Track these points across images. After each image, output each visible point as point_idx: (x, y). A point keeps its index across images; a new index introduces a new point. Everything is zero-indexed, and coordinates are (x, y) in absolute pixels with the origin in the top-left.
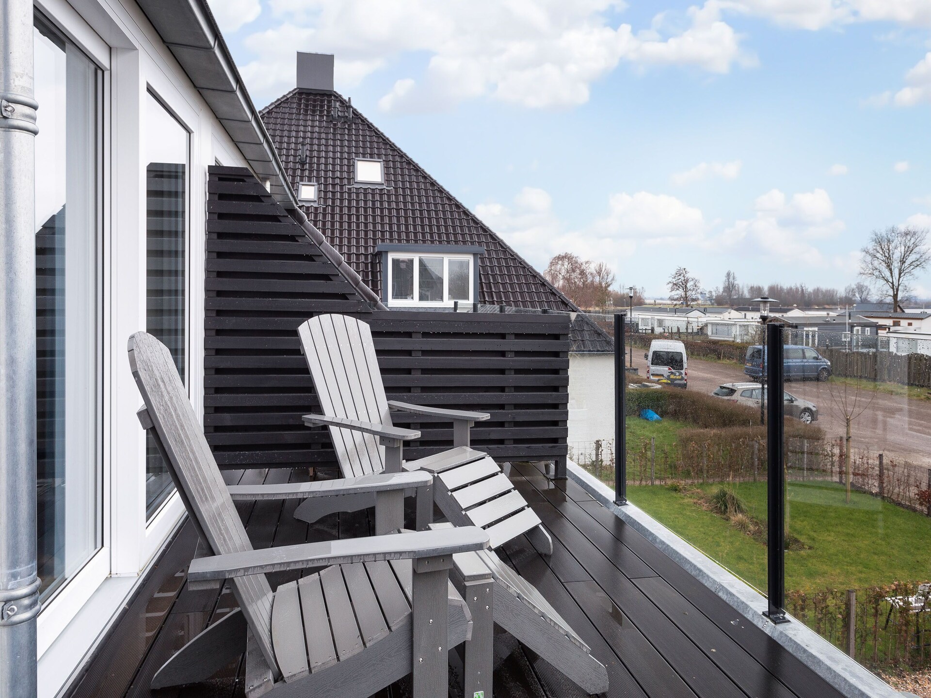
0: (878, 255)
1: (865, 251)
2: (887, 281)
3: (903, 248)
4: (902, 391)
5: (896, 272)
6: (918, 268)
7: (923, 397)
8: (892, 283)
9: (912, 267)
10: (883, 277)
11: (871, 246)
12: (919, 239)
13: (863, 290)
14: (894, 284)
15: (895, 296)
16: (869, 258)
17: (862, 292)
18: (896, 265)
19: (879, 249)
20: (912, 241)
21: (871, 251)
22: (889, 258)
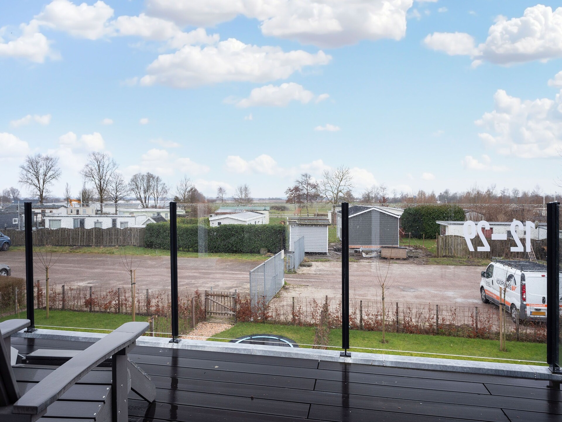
0: (31, 170)
1: (22, 167)
2: (36, 186)
3: (45, 167)
4: (55, 250)
5: (41, 181)
6: (54, 179)
7: (68, 251)
8: (39, 188)
9: (51, 178)
10: (34, 184)
11: (26, 164)
12: (54, 162)
13: (15, 192)
14: (41, 188)
15: (41, 195)
16: (25, 172)
17: (15, 193)
18: (41, 177)
19: (31, 167)
20: (50, 164)
21: (26, 168)
22: (37, 172)
